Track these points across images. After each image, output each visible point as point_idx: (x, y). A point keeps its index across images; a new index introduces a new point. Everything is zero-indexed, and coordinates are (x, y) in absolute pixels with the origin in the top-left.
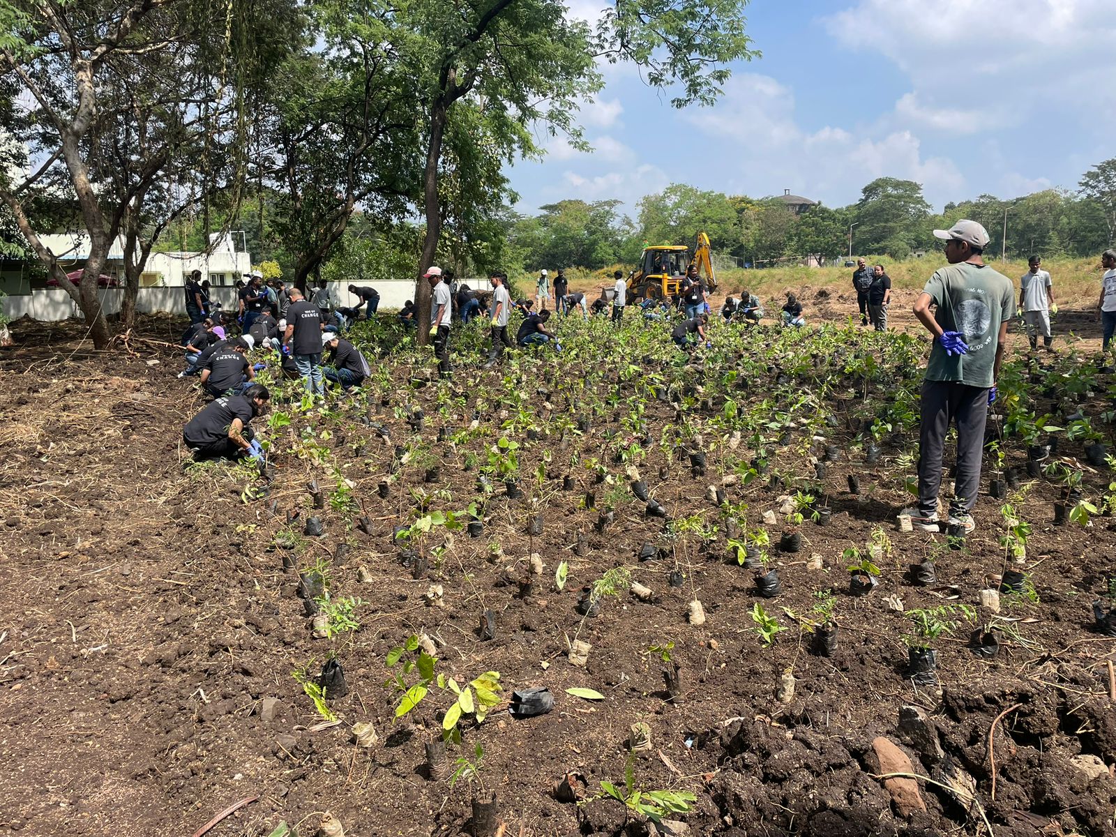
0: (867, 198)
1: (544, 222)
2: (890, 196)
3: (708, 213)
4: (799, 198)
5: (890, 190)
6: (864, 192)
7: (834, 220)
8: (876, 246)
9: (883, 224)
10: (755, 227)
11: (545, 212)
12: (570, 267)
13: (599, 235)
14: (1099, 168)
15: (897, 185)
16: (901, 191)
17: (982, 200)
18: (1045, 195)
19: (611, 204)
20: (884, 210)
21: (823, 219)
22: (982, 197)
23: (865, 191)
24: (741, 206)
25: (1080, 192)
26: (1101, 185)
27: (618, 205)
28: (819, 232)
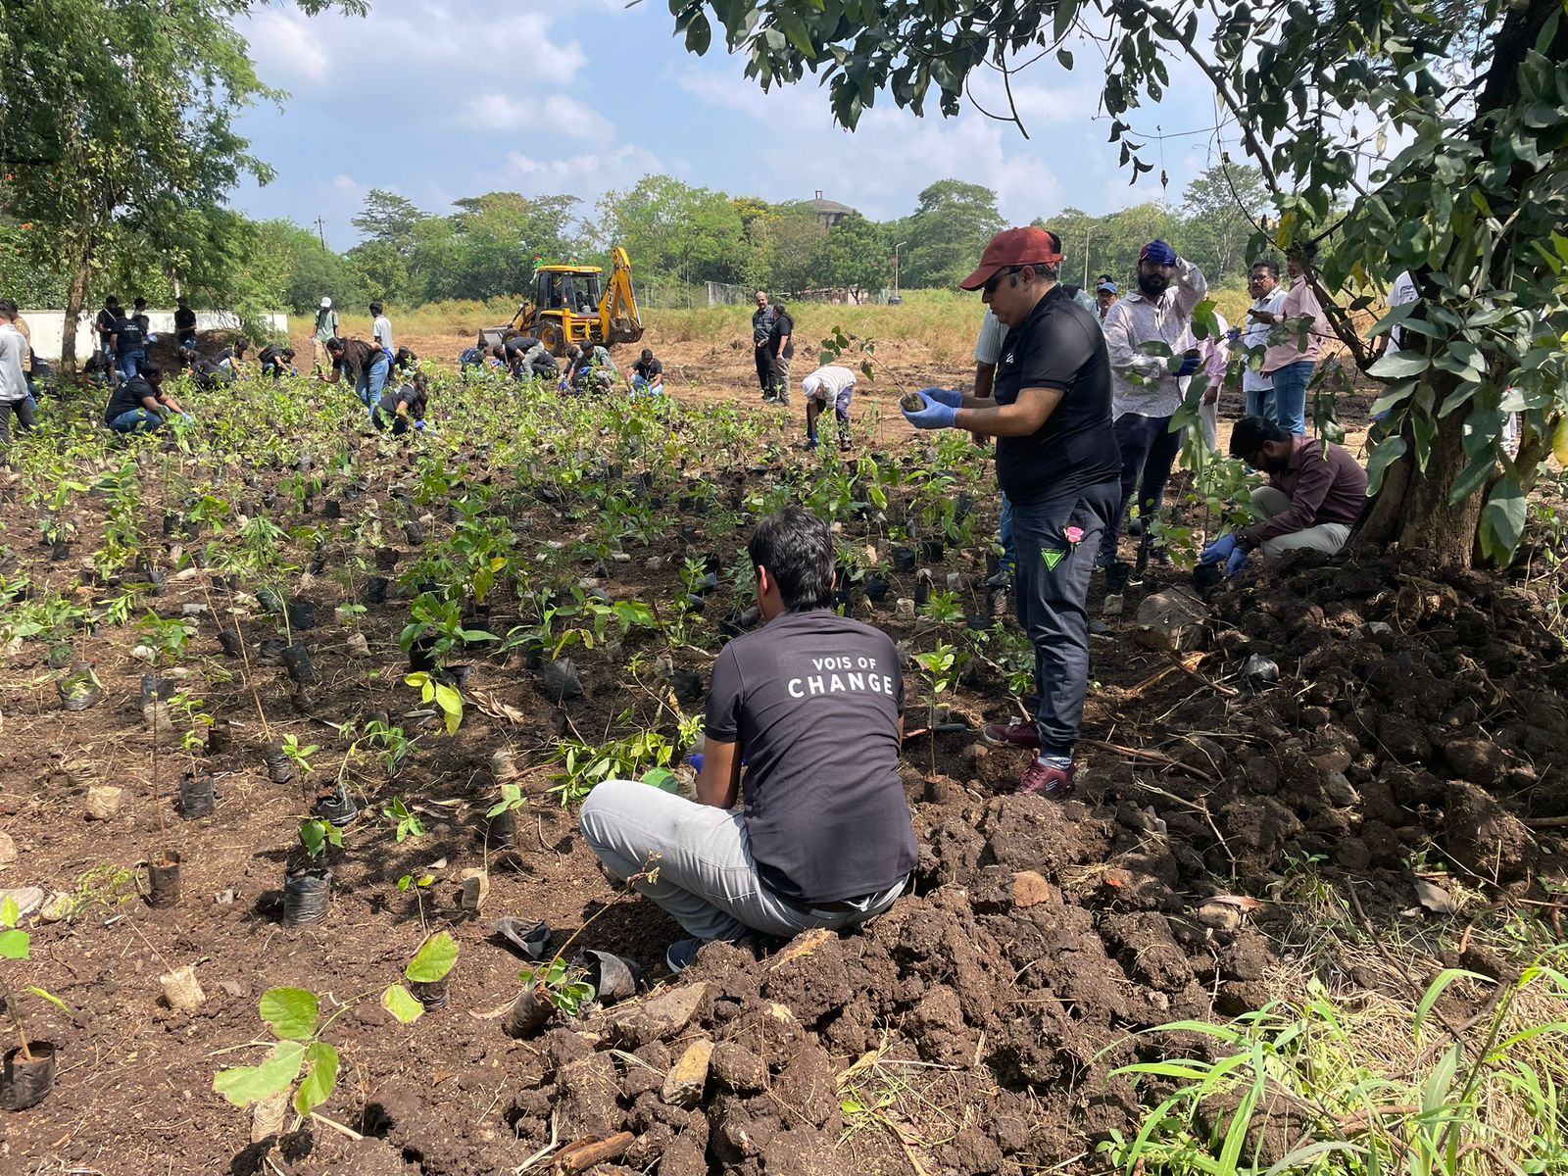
0: (926, 207)
1: (458, 225)
2: (953, 206)
3: (700, 220)
4: (834, 205)
5: (955, 198)
6: (922, 199)
7: (875, 237)
8: (935, 275)
9: (943, 245)
10: (768, 244)
11: (462, 210)
12: (500, 295)
13: (542, 248)
14: (1209, 175)
15: (965, 190)
16: (970, 199)
17: (1066, 216)
18: (1142, 210)
19: (565, 201)
20: (945, 225)
21: (858, 234)
22: (1066, 211)
23: (923, 197)
24: (749, 213)
25: (1185, 208)
26: (1210, 199)
27: (575, 204)
28: (855, 255)
